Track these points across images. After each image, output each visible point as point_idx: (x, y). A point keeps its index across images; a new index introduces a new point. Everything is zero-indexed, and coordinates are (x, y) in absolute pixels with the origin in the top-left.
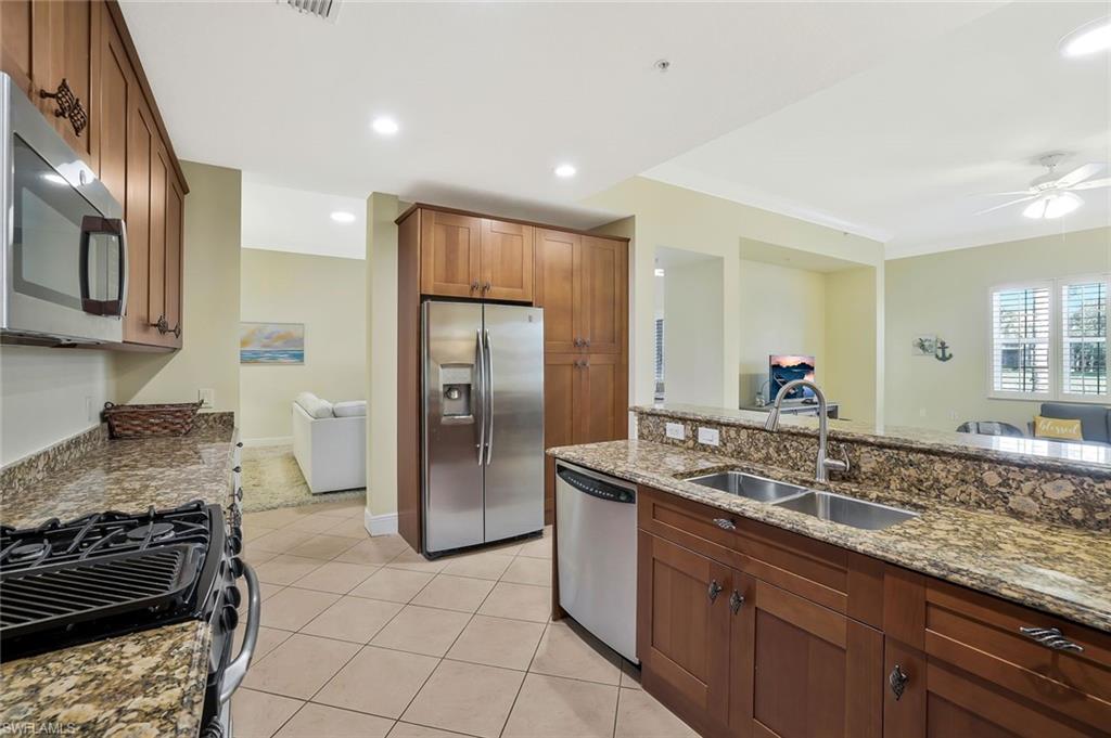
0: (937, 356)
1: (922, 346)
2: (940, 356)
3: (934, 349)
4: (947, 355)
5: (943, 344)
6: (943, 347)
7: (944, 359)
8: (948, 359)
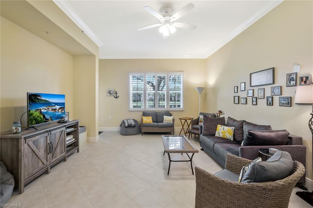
0: (114, 97)
1: (110, 93)
2: (115, 96)
3: (113, 94)
4: (117, 96)
5: (116, 92)
6: (116, 93)
7: (116, 98)
8: (118, 98)
